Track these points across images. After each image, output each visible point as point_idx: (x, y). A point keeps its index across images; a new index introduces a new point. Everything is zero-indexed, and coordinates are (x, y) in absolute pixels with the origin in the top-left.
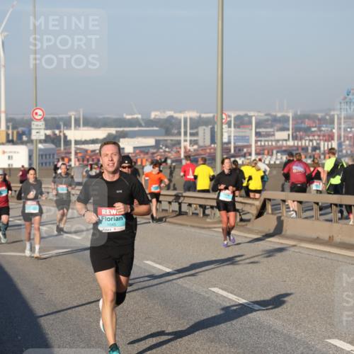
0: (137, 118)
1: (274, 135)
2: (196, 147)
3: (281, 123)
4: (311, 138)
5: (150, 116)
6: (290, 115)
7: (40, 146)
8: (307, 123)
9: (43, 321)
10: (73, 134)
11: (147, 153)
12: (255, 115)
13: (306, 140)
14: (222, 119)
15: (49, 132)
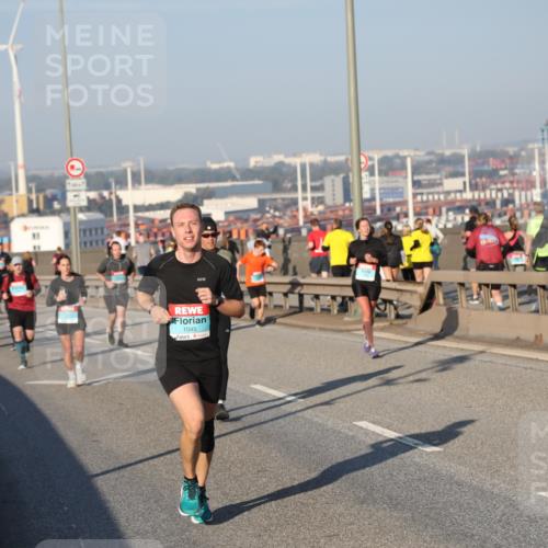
0: (228, 168)
1: (441, 184)
2: (321, 208)
3: (452, 165)
4: (499, 186)
5: (248, 164)
6: (465, 152)
7: (81, 216)
8: (492, 164)
9: (100, 482)
10: (131, 196)
11: (246, 221)
12: (410, 155)
13: (491, 190)
14: (360, 163)
15: (93, 195)
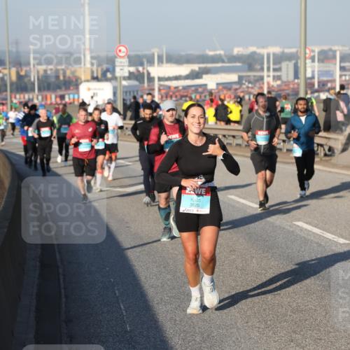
0: (220, 55)
2: (279, 82)
5: (232, 50)
7: (125, 83)
9: (129, 253)
10: (156, 71)
11: (230, 89)
12: (339, 50)
14: (305, 53)
15: (132, 69)
